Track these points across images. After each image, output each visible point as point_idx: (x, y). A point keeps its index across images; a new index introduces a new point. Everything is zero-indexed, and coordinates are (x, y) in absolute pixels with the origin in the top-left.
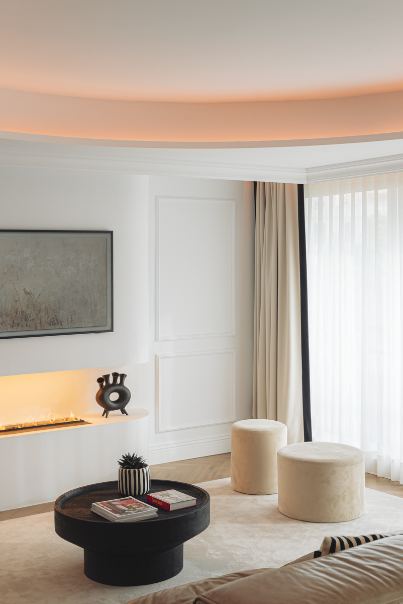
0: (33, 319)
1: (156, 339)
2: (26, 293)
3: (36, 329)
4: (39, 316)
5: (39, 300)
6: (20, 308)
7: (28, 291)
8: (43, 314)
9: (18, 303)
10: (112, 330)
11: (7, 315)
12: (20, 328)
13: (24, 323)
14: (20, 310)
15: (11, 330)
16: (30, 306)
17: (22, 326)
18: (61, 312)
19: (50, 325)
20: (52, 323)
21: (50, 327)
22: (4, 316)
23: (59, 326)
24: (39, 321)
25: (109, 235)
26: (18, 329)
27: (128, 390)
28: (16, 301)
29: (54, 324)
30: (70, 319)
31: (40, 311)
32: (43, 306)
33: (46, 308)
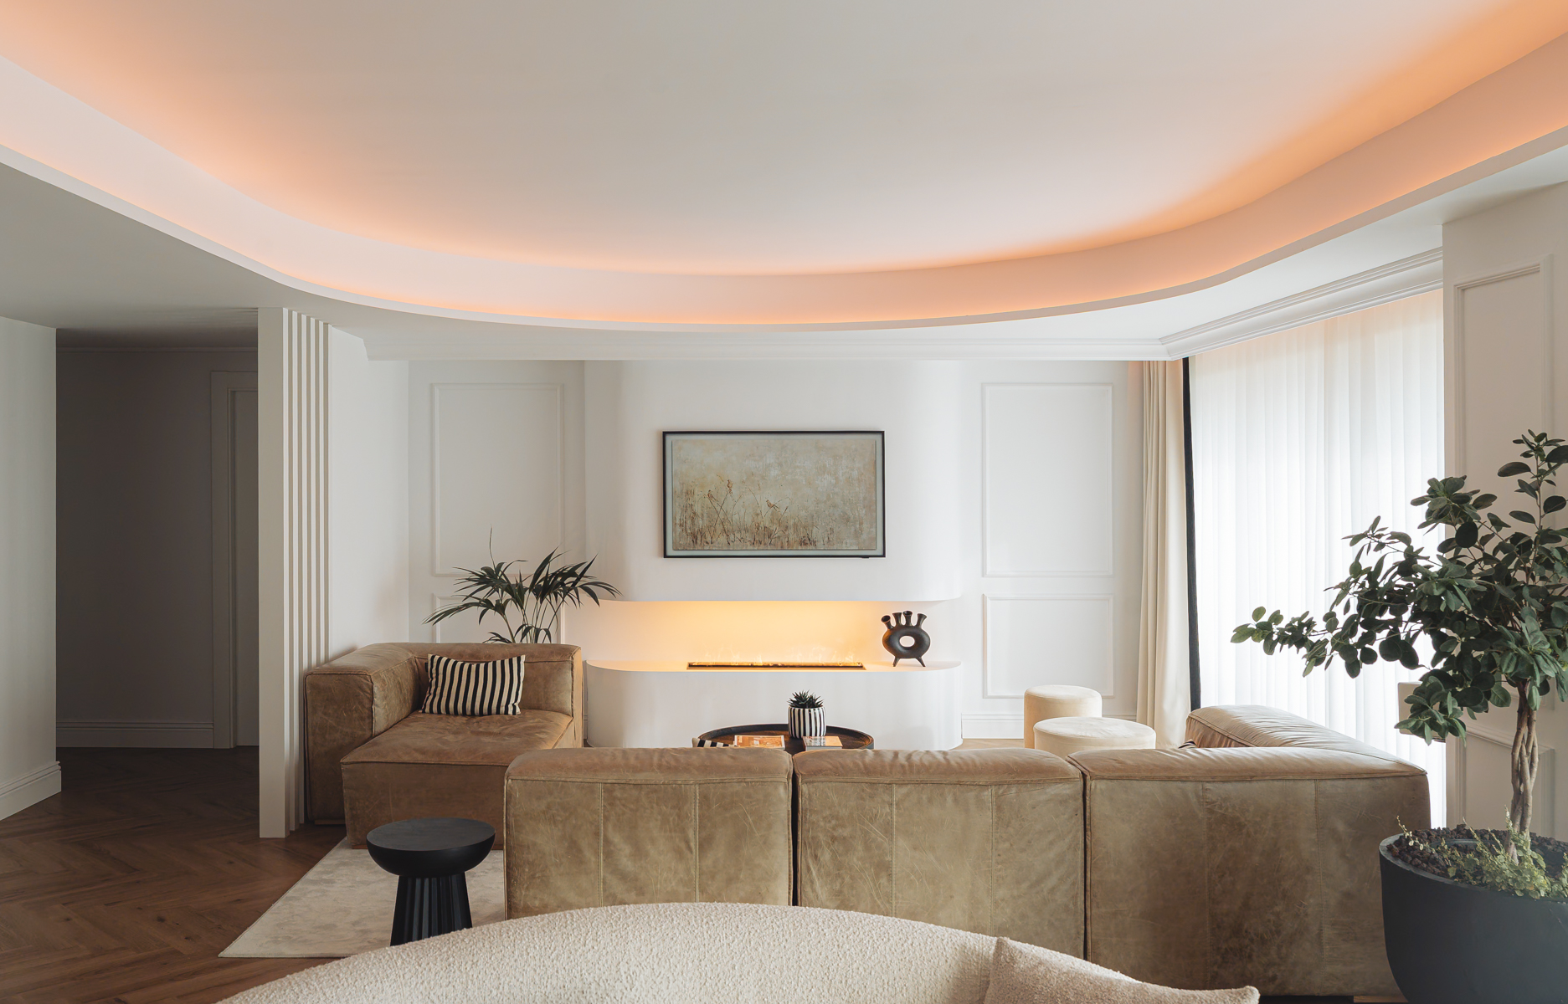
0: (779, 537)
1: (984, 574)
2: (770, 506)
3: (782, 548)
4: (787, 533)
5: (785, 515)
6: (762, 523)
7: (773, 503)
8: (791, 531)
9: (760, 516)
10: (884, 556)
11: (746, 530)
12: (762, 547)
13: (767, 540)
14: (762, 525)
15: (751, 548)
16: (775, 521)
17: (765, 544)
18: (815, 530)
19: (801, 545)
20: (803, 543)
21: (800, 548)
22: (743, 532)
23: (811, 547)
24: (786, 540)
25: (880, 436)
26: (760, 548)
27: (927, 635)
28: (757, 515)
29: (806, 544)
30: (826, 539)
31: (787, 527)
32: (791, 522)
33: (795, 525)
